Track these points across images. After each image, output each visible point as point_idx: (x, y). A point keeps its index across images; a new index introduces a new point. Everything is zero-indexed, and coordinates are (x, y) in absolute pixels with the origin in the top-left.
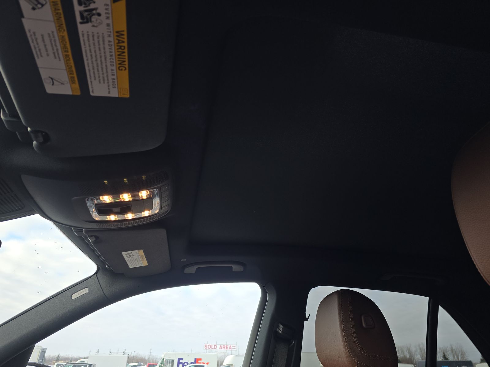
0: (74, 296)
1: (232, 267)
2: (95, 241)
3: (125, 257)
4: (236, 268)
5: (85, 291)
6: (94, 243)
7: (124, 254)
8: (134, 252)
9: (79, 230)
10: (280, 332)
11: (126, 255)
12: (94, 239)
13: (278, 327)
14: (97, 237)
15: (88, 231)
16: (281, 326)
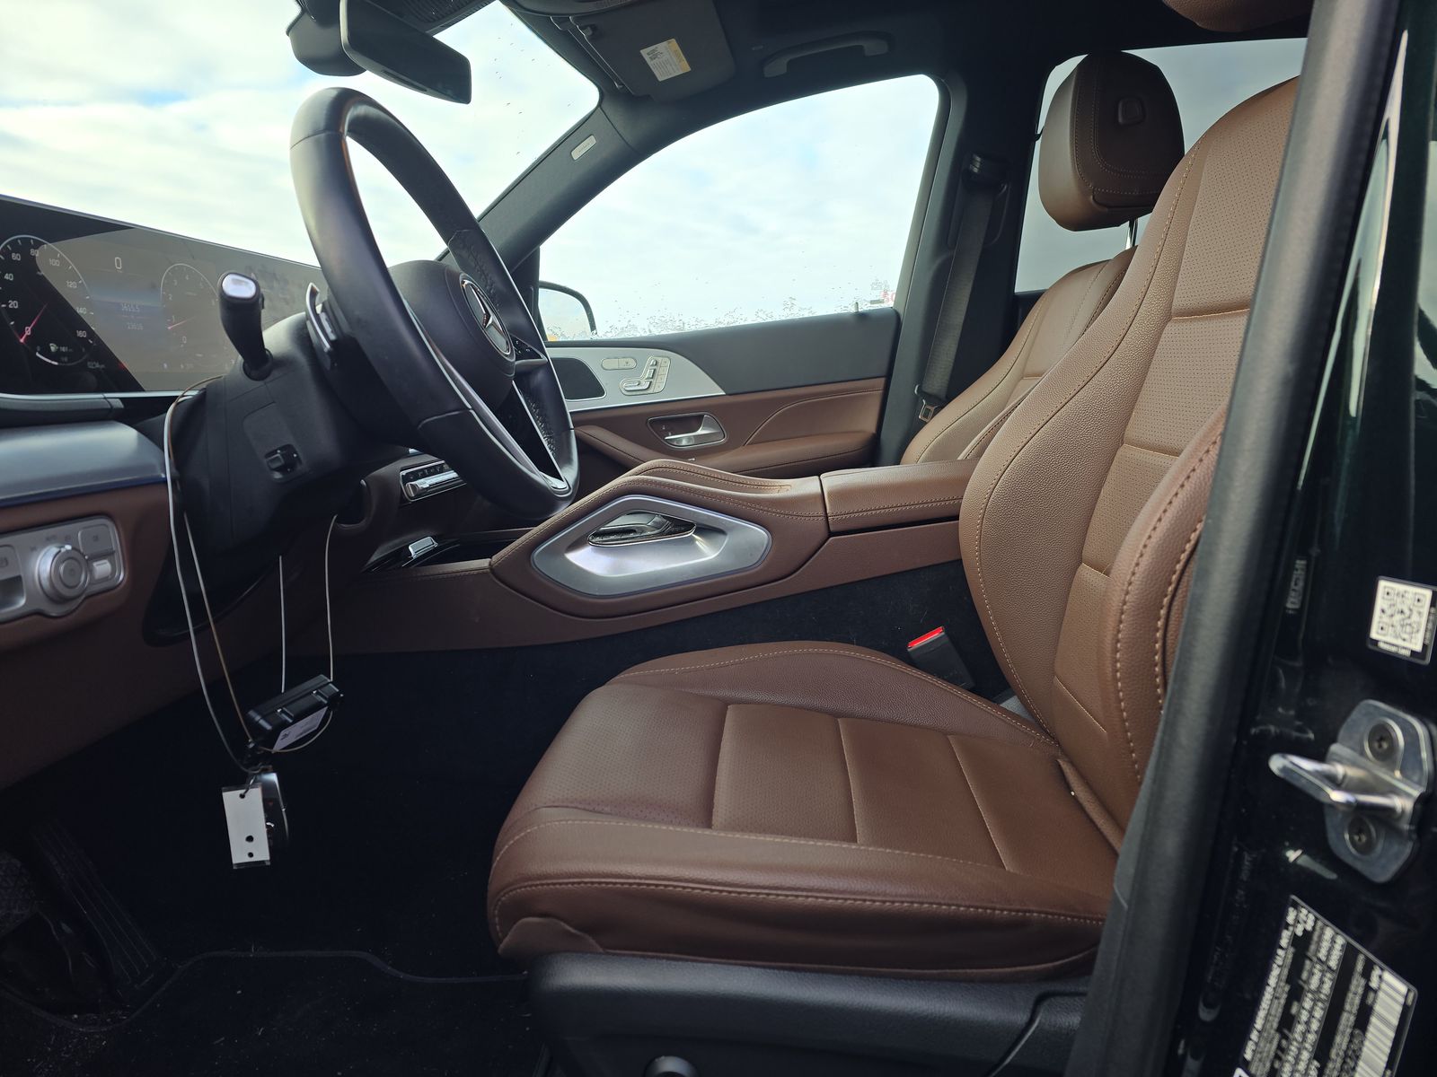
0: (576, 154)
1: (862, 47)
2: (593, 34)
3: (647, 58)
4: (872, 47)
5: (590, 143)
6: (592, 38)
7: (644, 52)
8: (661, 47)
9: (562, 19)
10: (976, 170)
11: (648, 54)
12: (590, 33)
13: (972, 161)
14: (594, 28)
15: (579, 18)
16: (978, 159)
